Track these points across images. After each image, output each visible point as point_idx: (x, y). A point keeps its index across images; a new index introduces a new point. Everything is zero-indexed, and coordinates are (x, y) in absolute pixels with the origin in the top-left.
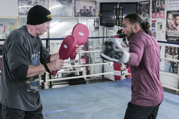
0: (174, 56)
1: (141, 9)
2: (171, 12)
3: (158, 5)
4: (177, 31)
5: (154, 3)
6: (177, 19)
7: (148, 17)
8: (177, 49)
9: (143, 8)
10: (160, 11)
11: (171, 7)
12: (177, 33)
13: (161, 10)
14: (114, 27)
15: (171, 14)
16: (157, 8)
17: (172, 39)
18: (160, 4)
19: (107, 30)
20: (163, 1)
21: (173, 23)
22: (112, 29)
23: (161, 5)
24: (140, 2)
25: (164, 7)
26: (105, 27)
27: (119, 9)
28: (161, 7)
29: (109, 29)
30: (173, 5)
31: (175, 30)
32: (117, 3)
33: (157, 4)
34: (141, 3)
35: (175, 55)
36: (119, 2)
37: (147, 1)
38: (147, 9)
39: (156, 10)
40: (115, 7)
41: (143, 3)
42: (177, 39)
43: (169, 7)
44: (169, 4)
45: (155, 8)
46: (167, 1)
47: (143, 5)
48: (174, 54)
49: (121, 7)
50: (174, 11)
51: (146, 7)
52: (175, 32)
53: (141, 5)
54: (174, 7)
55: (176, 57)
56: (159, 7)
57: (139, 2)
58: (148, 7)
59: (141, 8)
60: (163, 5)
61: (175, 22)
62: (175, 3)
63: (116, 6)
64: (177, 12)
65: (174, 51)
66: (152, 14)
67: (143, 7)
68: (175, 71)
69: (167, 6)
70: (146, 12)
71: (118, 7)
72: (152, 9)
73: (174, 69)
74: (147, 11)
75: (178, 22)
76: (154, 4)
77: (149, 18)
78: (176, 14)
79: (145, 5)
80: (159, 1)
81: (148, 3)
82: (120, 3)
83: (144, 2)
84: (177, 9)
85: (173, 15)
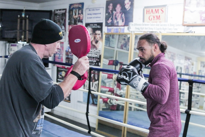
0: (94, 83)
1: (56, 20)
2: (90, 25)
3: (76, 15)
4: (97, 50)
5: (71, 12)
6: (97, 34)
7: (64, 30)
8: (97, 74)
9: (58, 19)
10: (77, 23)
11: (90, 18)
12: (97, 52)
13: (79, 22)
14: (17, 43)
15: (90, 27)
16: (74, 18)
17: (91, 60)
18: (77, 14)
19: (10, 47)
20: (81, 11)
21: (93, 39)
22: (15, 45)
23: (79, 15)
24: (55, 10)
25: (82, 18)
26: (7, 43)
27: (25, 18)
28: (78, 18)
29: (12, 45)
30: (93, 16)
31: (95, 48)
32: (22, 11)
33: (74, 14)
34: (57, 12)
35: (95, 81)
36: (24, 9)
37: (63, 10)
38: (62, 19)
39: (73, 22)
40: (19, 16)
41: (59, 12)
42: (96, 60)
43: (88, 18)
44: (88, 14)
45: (71, 19)
46: (85, 11)
47: (58, 14)
48: (93, 81)
49: (27, 16)
50: (93, 24)
51: (61, 17)
52: (95, 51)
53: (56, 15)
54: (93, 18)
55: (96, 84)
56: (77, 18)
57: (53, 11)
58: (64, 18)
59: (56, 18)
60: (82, 15)
61: (95, 38)
62: (95, 13)
63: (21, 15)
64: (96, 25)
65: (93, 76)
66: (69, 27)
67: (58, 16)
68: (95, 103)
69: (85, 17)
70: (62, 24)
71: (23, 16)
72: (69, 20)
73: (94, 99)
74: (63, 22)
75: (97, 38)
76: (71, 14)
77: (65, 32)
78: (96, 27)
79: (60, 14)
80: (76, 10)
81: (64, 12)
82: (26, 11)
83: (60, 10)
84: (97, 20)
85: (92, 28)
